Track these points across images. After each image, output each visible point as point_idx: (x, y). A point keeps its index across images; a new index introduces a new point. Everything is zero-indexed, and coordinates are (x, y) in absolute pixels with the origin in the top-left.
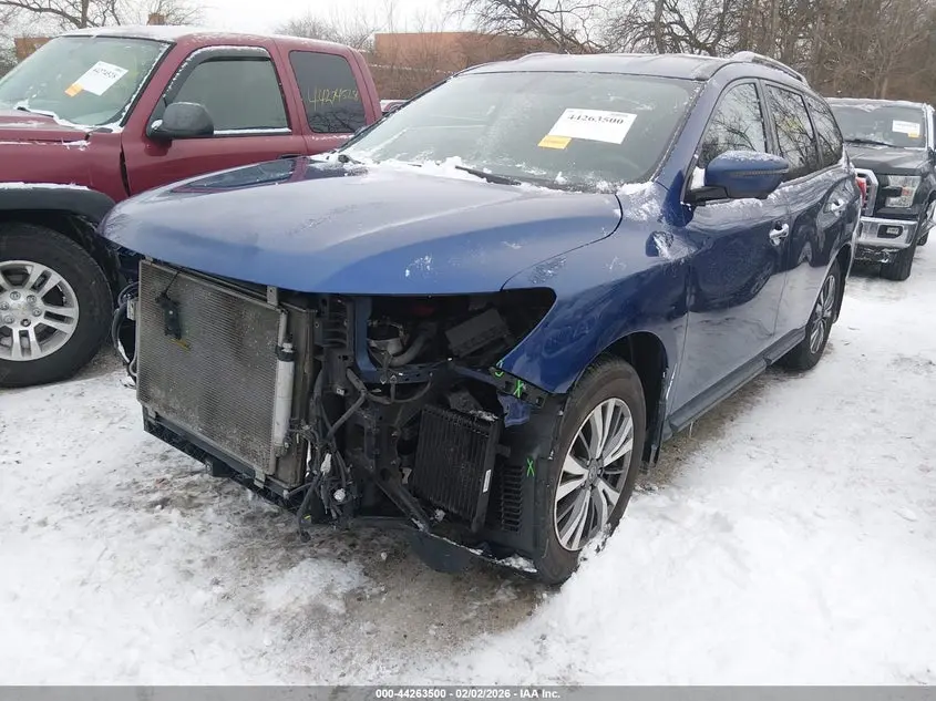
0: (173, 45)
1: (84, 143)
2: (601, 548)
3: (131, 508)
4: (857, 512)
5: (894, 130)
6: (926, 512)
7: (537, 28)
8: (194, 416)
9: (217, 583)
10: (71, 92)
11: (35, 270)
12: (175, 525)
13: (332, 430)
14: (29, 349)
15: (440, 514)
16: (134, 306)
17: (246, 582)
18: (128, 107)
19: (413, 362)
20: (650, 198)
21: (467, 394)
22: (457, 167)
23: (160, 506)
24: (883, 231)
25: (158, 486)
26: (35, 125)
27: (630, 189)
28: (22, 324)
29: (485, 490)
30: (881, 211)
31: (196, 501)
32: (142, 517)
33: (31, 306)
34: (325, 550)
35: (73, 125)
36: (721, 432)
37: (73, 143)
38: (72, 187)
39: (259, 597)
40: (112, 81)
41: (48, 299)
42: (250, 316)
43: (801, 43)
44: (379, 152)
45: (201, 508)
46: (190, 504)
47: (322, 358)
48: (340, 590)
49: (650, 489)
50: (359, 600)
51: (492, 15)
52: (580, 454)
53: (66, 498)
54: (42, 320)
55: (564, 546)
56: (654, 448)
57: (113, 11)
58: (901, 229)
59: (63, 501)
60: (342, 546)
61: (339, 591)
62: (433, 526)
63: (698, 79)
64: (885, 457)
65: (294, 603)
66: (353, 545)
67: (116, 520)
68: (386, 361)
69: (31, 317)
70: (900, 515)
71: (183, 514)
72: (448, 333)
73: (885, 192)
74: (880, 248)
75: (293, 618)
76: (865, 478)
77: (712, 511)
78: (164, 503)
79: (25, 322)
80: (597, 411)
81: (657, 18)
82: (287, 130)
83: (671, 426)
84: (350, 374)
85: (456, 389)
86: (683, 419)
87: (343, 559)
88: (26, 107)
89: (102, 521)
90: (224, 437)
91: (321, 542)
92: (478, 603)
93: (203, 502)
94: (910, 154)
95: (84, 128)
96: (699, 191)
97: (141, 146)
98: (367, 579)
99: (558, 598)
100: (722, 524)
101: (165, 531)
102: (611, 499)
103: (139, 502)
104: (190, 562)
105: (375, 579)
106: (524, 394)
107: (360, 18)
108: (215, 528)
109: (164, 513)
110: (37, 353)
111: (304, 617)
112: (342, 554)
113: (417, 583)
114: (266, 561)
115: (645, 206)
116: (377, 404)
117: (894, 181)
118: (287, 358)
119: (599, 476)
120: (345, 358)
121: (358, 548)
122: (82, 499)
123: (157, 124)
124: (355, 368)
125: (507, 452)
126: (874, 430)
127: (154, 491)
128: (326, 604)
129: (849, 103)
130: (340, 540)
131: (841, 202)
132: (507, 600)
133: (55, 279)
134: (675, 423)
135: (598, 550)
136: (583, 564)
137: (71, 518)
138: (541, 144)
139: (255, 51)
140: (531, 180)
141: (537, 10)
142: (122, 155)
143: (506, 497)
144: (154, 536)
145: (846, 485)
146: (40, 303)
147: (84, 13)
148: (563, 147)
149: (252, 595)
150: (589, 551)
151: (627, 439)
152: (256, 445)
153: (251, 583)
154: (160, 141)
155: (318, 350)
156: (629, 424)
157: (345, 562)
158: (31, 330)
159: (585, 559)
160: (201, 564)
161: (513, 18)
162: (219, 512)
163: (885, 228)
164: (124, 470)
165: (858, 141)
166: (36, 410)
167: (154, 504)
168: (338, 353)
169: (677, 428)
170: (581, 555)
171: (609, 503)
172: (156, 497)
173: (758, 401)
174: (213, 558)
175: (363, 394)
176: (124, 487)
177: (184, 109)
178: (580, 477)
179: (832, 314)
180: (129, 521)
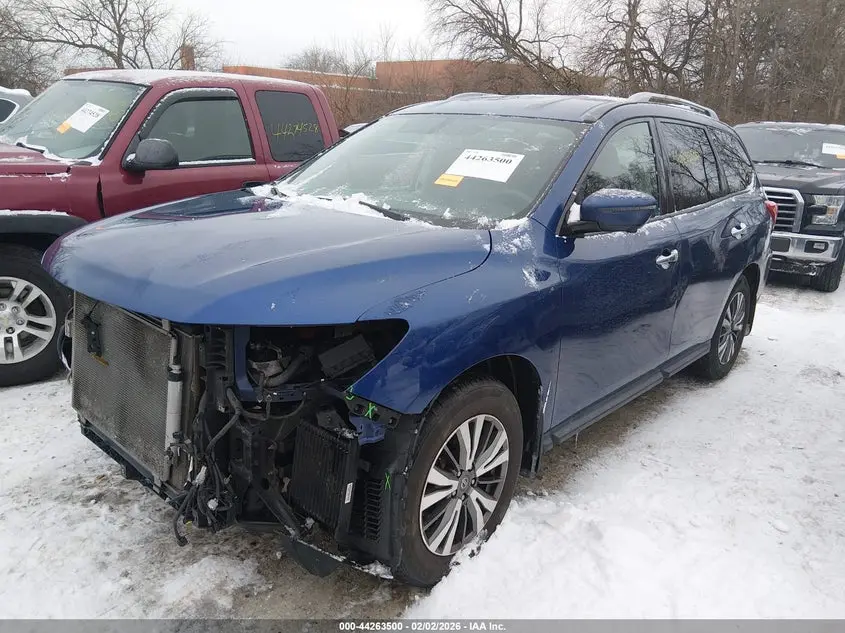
0: (149, 88)
1: (66, 175)
2: (475, 552)
3: (70, 502)
4: (732, 522)
5: (823, 152)
6: (801, 524)
7: (518, 56)
8: (111, 424)
9: (126, 574)
10: (62, 130)
11: (19, 285)
12: (102, 519)
13: (213, 441)
14: (12, 353)
15: (310, 522)
16: (70, 325)
17: (150, 576)
18: (107, 143)
19: (289, 382)
20: (522, 233)
21: (334, 412)
22: (361, 203)
23: (93, 501)
24: (809, 247)
25: (98, 481)
26: (24, 160)
27: (507, 225)
28: (7, 331)
29: (347, 500)
30: (807, 228)
31: (126, 497)
32: (76, 510)
33: (15, 316)
34: (227, 548)
35: (58, 159)
36: (621, 440)
37: (55, 176)
38: (53, 213)
39: (159, 590)
40: (95, 120)
41: (30, 310)
42: (150, 339)
43: (761, 66)
44: (304, 186)
45: (129, 503)
46: (121, 500)
47: (205, 379)
48: (232, 586)
49: (541, 495)
50: (247, 596)
51: (477, 45)
52: (448, 466)
53: (17, 490)
54: (24, 328)
55: (433, 552)
56: (535, 458)
57: (144, 46)
58: (826, 245)
59: (12, 495)
60: (244, 544)
61: (230, 587)
62: (304, 533)
63: (585, 121)
64: (772, 467)
65: (187, 597)
66: (254, 544)
67: (54, 511)
68: (262, 382)
69: (15, 326)
70: (773, 526)
71: (111, 509)
72: (321, 357)
73: (810, 211)
74: (808, 262)
75: (184, 611)
76: (747, 488)
77: (589, 518)
78: (98, 498)
79: (10, 330)
80: (464, 429)
81: (628, 45)
82: (251, 160)
83: (553, 437)
84: (230, 393)
85: (325, 409)
86: (566, 430)
87: (241, 557)
88: (24, 143)
89: (42, 513)
90: (132, 445)
91: (227, 540)
92: (354, 603)
93: (131, 498)
94: (837, 174)
95: (67, 162)
96: (574, 225)
97: (120, 176)
98: (259, 576)
99: (427, 600)
100: (594, 531)
101: (92, 524)
102: (486, 506)
103: (77, 496)
104: (108, 554)
105: (266, 576)
106: (376, 416)
107: (359, 50)
108: (137, 524)
109: (95, 508)
110: (19, 357)
111: (194, 610)
112: (242, 552)
113: (303, 582)
114: (173, 556)
115: (516, 241)
116: (254, 421)
117: (820, 200)
118: (175, 378)
119: (472, 485)
120: (225, 379)
121: (258, 546)
122: (31, 493)
123: (132, 157)
124: (234, 388)
125: (367, 466)
126: (767, 441)
127: (92, 487)
128: (216, 599)
129: (782, 127)
130: (243, 538)
131: (743, 226)
132: (381, 601)
133: (36, 292)
134: (556, 434)
135: (472, 554)
136: (454, 569)
137: (17, 509)
138: (437, 182)
139: (223, 92)
140: (420, 216)
141: (517, 40)
142: (99, 184)
143: (369, 508)
144: (82, 530)
145: (728, 495)
146: (23, 314)
147: (120, 49)
148: (455, 184)
149: (153, 587)
150: (462, 556)
151: (501, 450)
152: (155, 454)
153: (155, 576)
154: (134, 172)
155: (202, 371)
156: (502, 438)
157: (243, 560)
158: (15, 337)
159: (458, 564)
160: (117, 556)
161: (497, 48)
162: (142, 509)
163: (812, 243)
164: (73, 466)
165: (789, 163)
166: (12, 408)
167: (90, 499)
168: (219, 375)
169: (558, 439)
170: (454, 560)
171: (484, 511)
172: (93, 492)
173: (664, 409)
174: (129, 552)
175: (237, 412)
176: (69, 481)
177: (153, 146)
178: (448, 487)
179: (744, 328)
180: (65, 514)
